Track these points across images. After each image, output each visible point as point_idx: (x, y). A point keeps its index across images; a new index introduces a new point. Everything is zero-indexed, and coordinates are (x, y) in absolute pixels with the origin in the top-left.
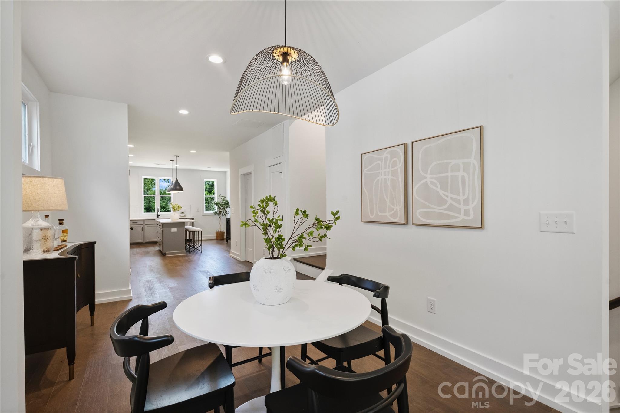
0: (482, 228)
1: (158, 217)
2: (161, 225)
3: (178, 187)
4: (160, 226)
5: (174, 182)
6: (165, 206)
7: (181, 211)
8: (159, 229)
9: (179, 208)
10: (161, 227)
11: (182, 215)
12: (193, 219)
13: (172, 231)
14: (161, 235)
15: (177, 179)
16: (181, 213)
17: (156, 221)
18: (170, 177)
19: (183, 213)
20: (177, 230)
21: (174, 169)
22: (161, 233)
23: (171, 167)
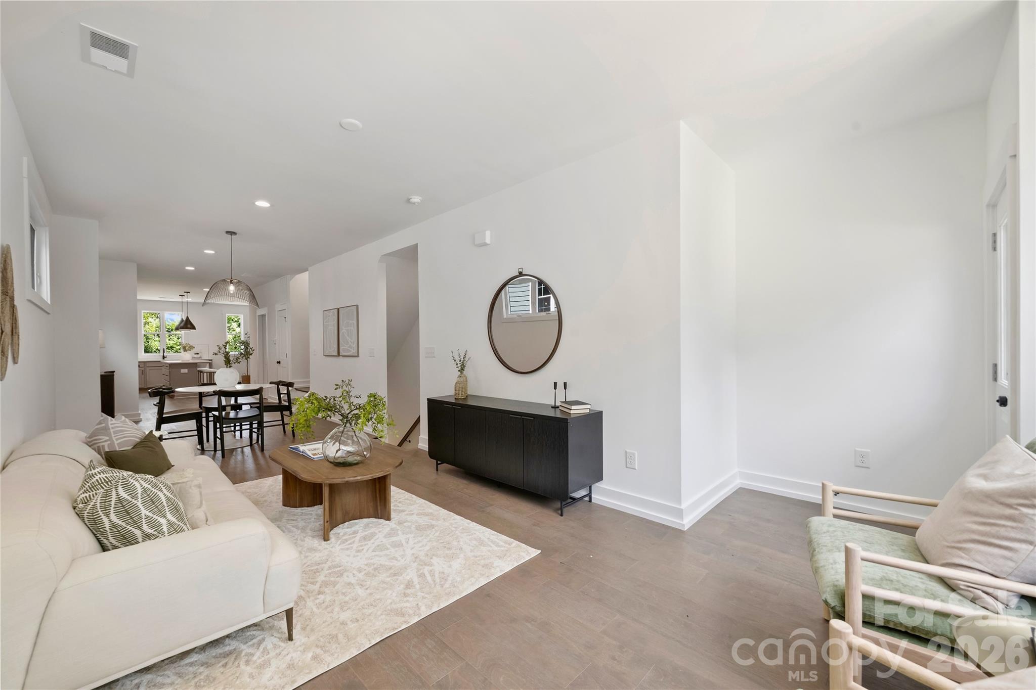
0: (358, 356)
1: (164, 359)
2: (168, 366)
3: (189, 326)
4: (166, 368)
5: (184, 320)
6: (174, 346)
7: (194, 351)
8: (166, 371)
9: (191, 348)
10: (168, 368)
11: (196, 356)
12: (211, 360)
13: (182, 372)
14: (168, 377)
15: (187, 317)
16: (195, 354)
17: (162, 363)
18: (180, 311)
19: (198, 354)
20: (188, 371)
21: (185, 302)
22: (168, 374)
23: (181, 300)
